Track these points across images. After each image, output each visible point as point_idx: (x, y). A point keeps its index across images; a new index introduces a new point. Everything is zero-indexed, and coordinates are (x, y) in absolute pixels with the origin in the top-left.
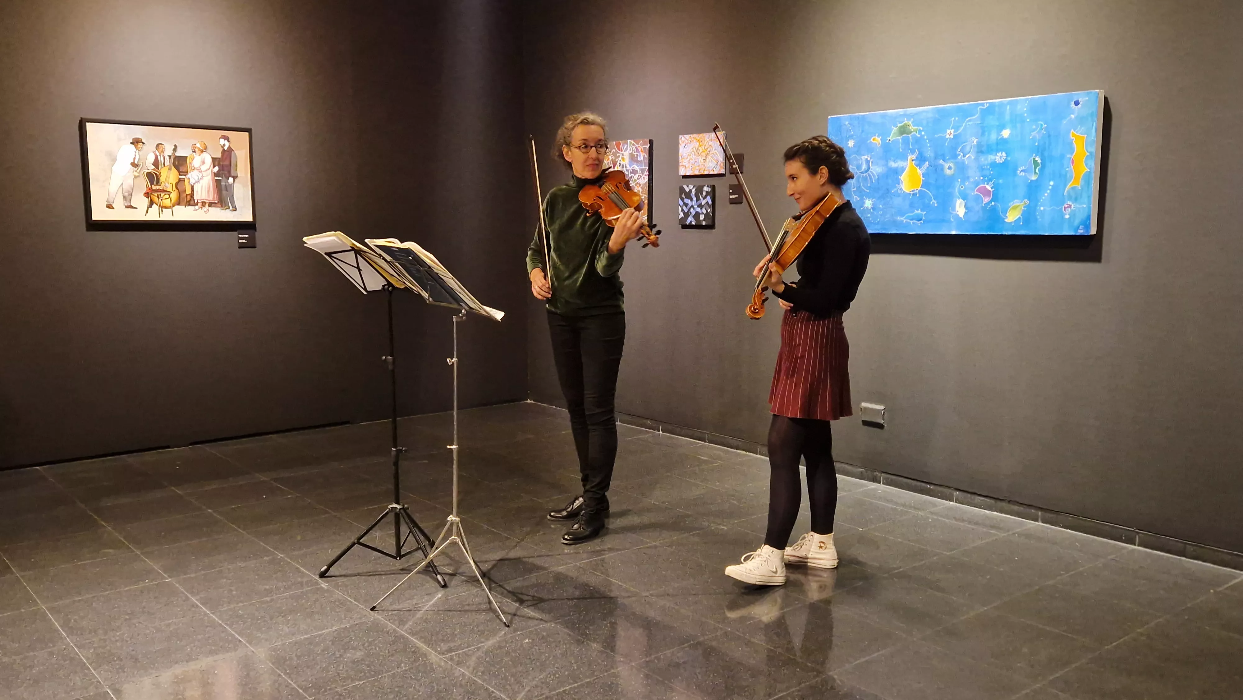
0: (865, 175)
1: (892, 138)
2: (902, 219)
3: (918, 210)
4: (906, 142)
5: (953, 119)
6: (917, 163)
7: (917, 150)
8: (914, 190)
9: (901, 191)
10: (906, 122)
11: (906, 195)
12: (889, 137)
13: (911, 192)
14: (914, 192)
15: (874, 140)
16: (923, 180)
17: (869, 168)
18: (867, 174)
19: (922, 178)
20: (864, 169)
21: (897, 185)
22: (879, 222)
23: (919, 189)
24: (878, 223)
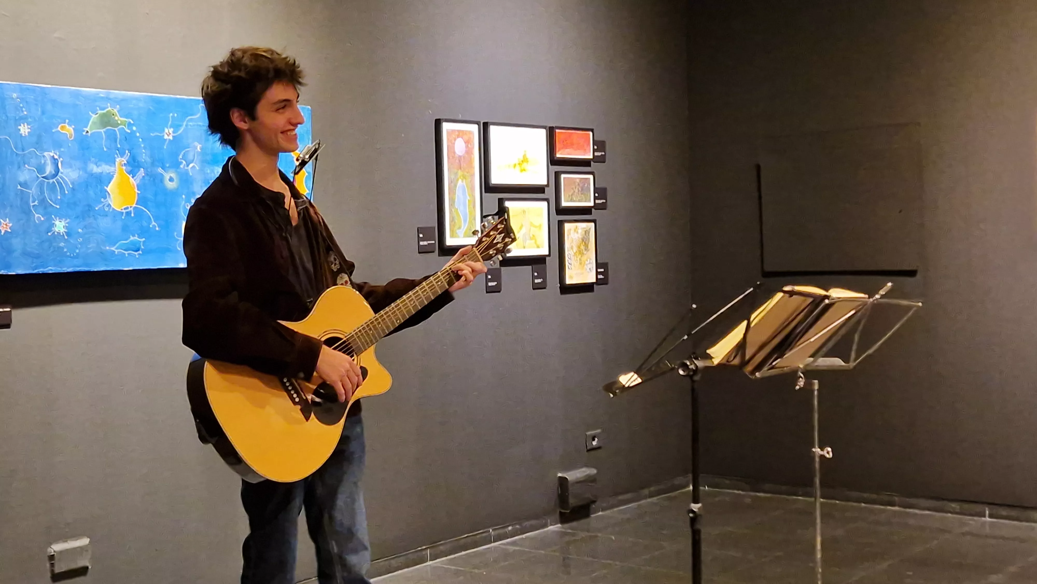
0: (51, 181)
1: (91, 129)
2: (113, 249)
3: (134, 236)
4: (112, 137)
5: (171, 114)
6: (130, 168)
7: (127, 151)
8: (127, 208)
9: (109, 209)
10: (110, 109)
11: (116, 214)
12: (86, 127)
13: (124, 211)
14: (127, 211)
15: (63, 128)
16: (138, 193)
17: (57, 171)
18: (54, 180)
19: (136, 191)
20: (50, 172)
21: (102, 200)
22: (78, 254)
23: (134, 205)
24: (77, 257)
